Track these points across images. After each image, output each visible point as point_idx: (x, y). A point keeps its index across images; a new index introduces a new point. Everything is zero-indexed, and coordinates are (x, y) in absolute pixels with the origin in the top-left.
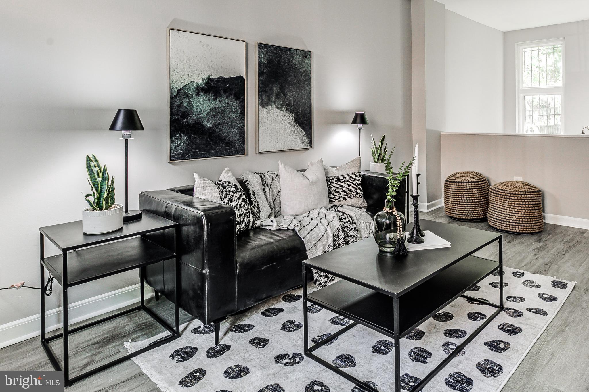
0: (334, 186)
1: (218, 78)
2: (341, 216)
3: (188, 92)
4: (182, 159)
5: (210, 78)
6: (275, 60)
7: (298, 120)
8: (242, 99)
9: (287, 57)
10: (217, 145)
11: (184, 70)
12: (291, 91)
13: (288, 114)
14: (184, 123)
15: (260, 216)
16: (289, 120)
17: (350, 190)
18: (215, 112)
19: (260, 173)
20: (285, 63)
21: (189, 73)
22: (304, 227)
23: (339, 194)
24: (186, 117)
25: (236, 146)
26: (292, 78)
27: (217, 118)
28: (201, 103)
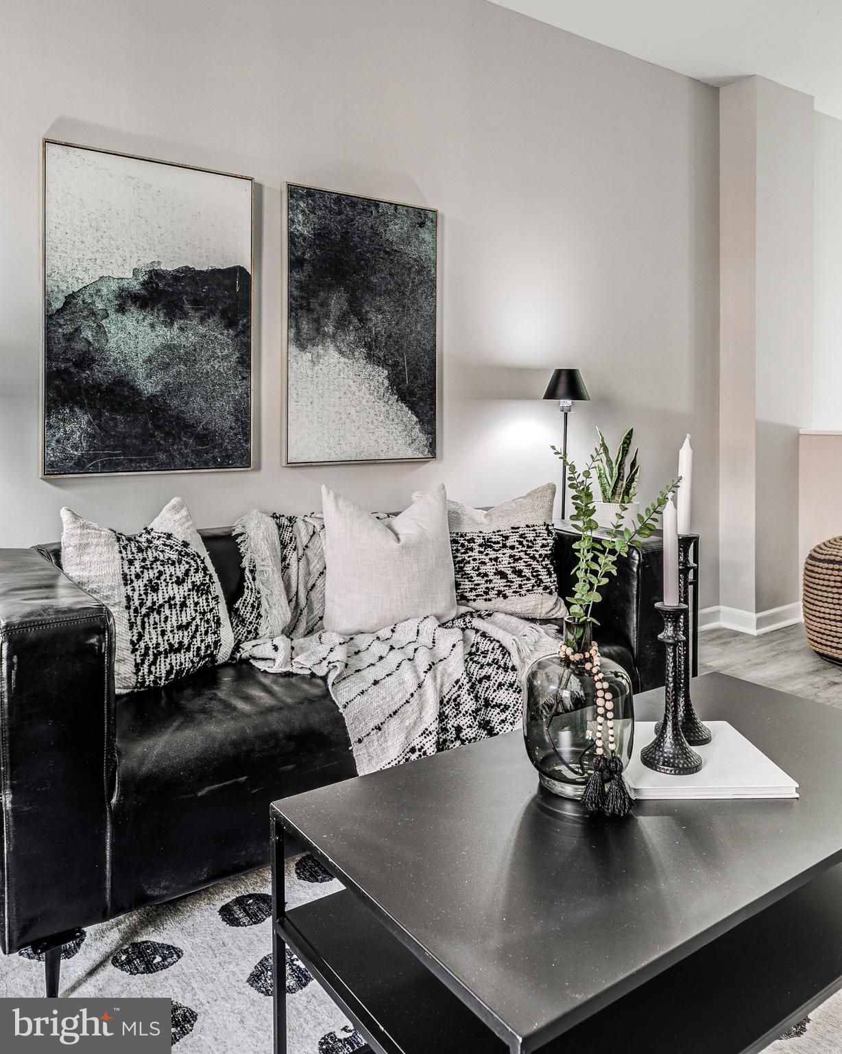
0: (474, 560)
1: (178, 271)
2: (477, 643)
3: (94, 302)
4: (76, 471)
5: (154, 270)
6: (337, 229)
7: (399, 384)
8: (243, 325)
9: (370, 225)
10: (175, 439)
11: (82, 247)
12: (380, 310)
13: (369, 367)
14: (84, 382)
15: (260, 628)
16: (372, 383)
17: (519, 573)
18: (167, 357)
19: (283, 516)
20: (363, 239)
21: (97, 255)
22: (358, 671)
23: (486, 581)
24: (90, 365)
25: (226, 444)
26: (381, 278)
27: (173, 372)
28: (131, 332)
